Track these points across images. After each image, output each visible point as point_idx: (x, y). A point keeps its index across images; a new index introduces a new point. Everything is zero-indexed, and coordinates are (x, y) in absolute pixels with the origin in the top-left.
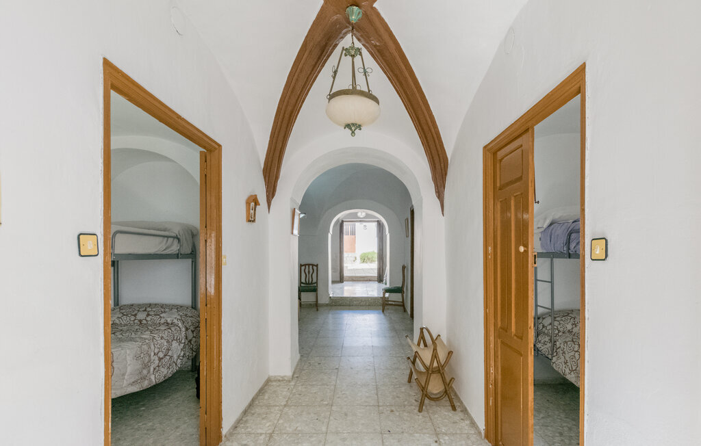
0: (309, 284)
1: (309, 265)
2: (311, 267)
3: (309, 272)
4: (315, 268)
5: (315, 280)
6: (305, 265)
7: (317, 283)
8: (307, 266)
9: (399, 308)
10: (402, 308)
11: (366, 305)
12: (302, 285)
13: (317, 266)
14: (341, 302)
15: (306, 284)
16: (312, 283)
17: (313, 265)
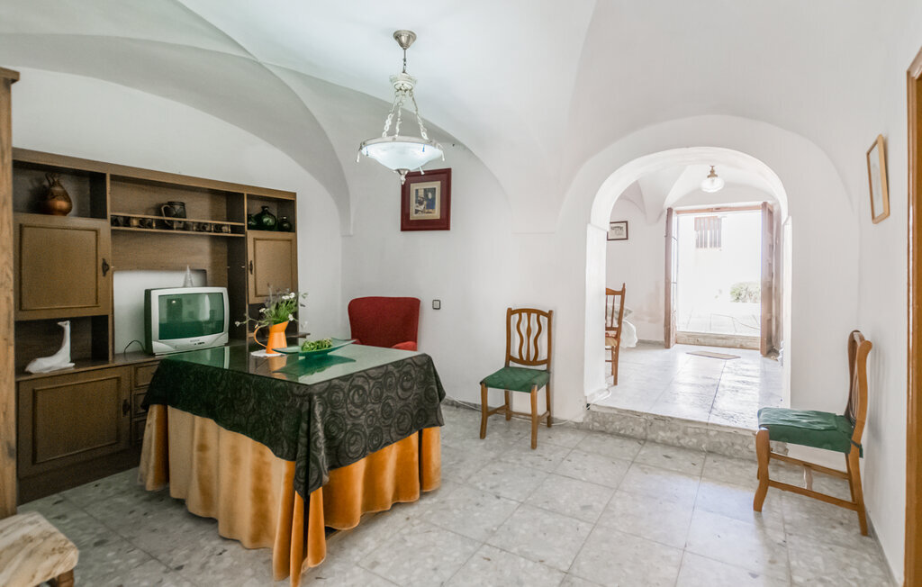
0: (528, 362)
1: (529, 312)
2: (534, 316)
3: (529, 331)
4: (544, 320)
5: (543, 355)
6: (520, 311)
7: (548, 361)
8: (524, 315)
9: (840, 512)
10: (855, 515)
11: (696, 450)
12: (512, 364)
13: (549, 315)
14: (617, 425)
15: (521, 361)
16: (535, 362)
17: (539, 313)
